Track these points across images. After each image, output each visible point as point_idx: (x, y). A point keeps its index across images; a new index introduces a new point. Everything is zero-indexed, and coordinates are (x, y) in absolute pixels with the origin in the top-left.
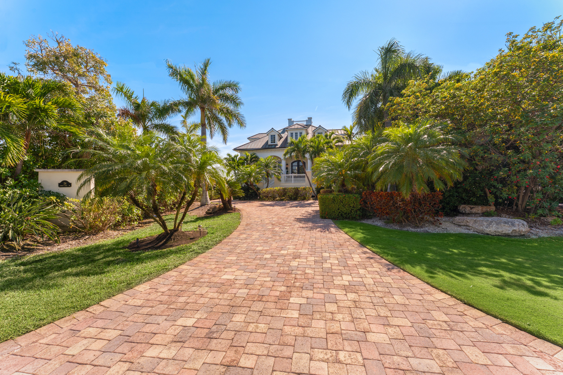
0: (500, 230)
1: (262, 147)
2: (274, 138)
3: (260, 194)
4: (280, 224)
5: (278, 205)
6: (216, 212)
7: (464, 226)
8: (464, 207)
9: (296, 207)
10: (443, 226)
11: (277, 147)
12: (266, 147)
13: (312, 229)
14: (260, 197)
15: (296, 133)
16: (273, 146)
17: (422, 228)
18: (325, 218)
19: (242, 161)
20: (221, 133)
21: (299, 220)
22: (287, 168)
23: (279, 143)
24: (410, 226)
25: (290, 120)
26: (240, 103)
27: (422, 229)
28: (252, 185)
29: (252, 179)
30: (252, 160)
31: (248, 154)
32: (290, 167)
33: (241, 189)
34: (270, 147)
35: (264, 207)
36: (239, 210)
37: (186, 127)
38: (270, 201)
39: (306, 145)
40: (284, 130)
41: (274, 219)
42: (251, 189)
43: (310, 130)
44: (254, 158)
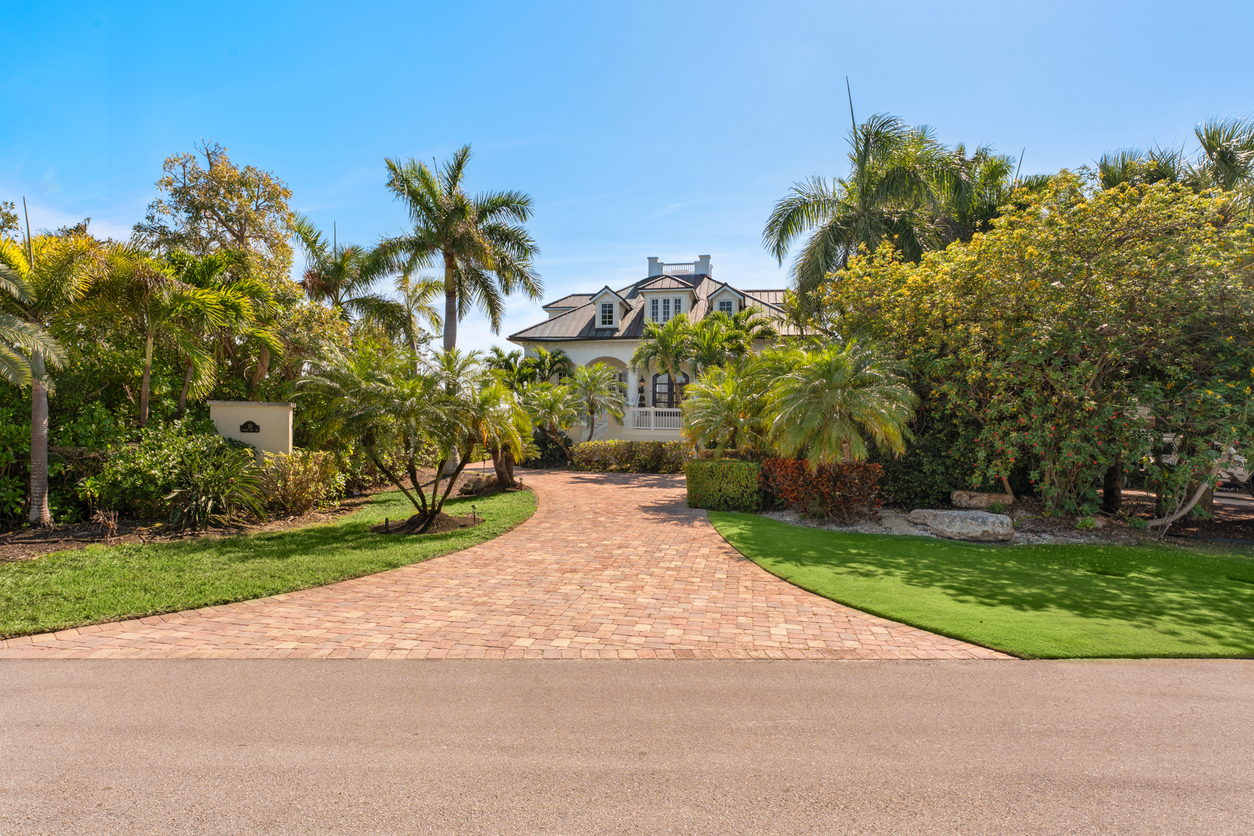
0: (964, 531)
1: (579, 336)
2: (611, 312)
3: (572, 454)
4: (608, 513)
5: (611, 482)
6: (482, 489)
7: (922, 524)
8: (960, 495)
9: (651, 486)
10: (887, 523)
11: (617, 334)
12: (591, 334)
13: (663, 521)
14: (572, 462)
15: (666, 302)
16: (607, 334)
17: (852, 526)
18: (696, 507)
19: (530, 370)
20: (486, 307)
21: (646, 509)
22: (641, 390)
23: (623, 325)
24: (834, 522)
25: (653, 261)
26: (534, 249)
27: (850, 528)
28: (553, 430)
29: (555, 419)
30: (555, 368)
31: (545, 352)
32: (648, 387)
33: (534, 443)
34: (600, 334)
35: (582, 485)
36: (528, 488)
37: (406, 289)
38: (595, 472)
39: (682, 342)
40: (637, 290)
41: (599, 505)
42: (552, 441)
43: (703, 291)
44: (558, 362)
